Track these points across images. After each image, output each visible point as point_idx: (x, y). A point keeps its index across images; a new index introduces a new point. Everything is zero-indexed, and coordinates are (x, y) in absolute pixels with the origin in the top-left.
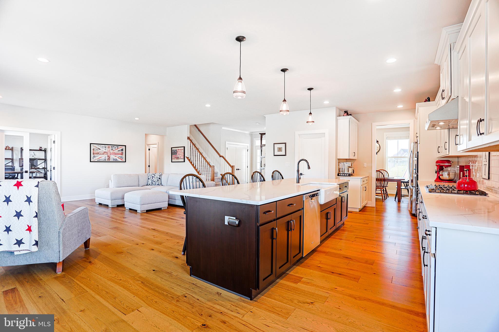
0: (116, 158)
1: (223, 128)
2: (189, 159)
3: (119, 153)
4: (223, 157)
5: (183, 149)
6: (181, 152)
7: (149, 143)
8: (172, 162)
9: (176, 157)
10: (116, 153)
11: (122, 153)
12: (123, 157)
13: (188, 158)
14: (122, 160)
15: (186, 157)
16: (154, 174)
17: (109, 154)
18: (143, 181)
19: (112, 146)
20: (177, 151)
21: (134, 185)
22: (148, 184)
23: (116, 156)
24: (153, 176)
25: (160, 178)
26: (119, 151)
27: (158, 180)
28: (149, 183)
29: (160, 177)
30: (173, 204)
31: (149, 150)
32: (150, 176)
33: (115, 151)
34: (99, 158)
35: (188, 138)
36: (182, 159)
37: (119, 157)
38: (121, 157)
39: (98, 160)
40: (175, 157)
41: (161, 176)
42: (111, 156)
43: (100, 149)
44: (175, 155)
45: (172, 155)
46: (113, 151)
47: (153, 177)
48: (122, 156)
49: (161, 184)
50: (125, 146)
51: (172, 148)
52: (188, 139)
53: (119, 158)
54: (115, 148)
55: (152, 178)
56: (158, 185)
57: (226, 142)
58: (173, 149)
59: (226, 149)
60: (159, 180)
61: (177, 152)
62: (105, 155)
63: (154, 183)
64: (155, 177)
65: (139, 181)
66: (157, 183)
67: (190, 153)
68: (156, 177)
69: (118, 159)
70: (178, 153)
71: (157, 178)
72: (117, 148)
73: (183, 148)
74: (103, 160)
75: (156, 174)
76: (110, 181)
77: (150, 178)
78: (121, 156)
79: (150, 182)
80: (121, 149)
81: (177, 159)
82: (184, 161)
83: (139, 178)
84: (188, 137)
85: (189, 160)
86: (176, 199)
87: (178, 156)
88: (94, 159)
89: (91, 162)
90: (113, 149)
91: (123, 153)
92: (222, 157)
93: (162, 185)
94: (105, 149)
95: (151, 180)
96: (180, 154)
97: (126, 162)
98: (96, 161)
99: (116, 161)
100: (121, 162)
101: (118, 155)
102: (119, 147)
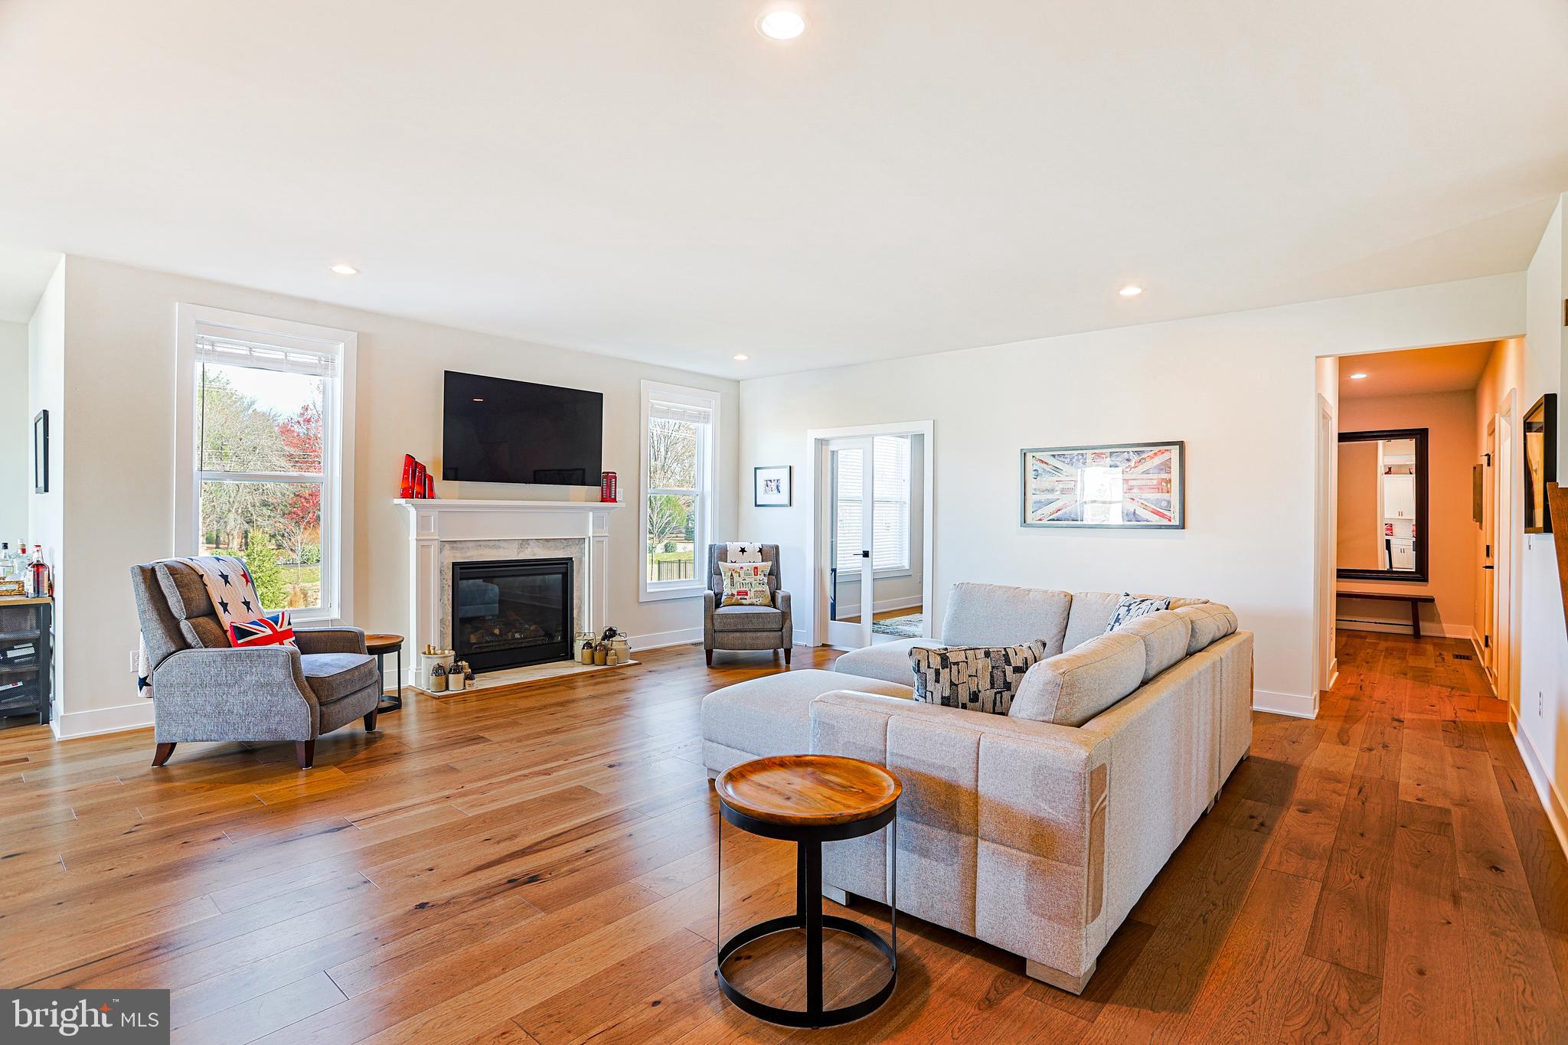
11: (1164, 480)
12: (1169, 502)
14: (1163, 516)
19: (1111, 453)
26: (1146, 472)
34: (1059, 512)
37: (1148, 500)
39: (1051, 518)
48: (1165, 496)
50: (1182, 445)
52: (1565, 322)
54: (1130, 460)
69: (1141, 512)
72: (1135, 458)
74: (1075, 522)
80: (1158, 461)
84: (1564, 303)
88: (1039, 512)
89: (1025, 526)
90: (1119, 464)
91: (1168, 482)
94: (1084, 466)
97: (1183, 528)
98: (1045, 522)
99: (1134, 523)
100: (1160, 527)
101: (1145, 496)
102: (1144, 456)
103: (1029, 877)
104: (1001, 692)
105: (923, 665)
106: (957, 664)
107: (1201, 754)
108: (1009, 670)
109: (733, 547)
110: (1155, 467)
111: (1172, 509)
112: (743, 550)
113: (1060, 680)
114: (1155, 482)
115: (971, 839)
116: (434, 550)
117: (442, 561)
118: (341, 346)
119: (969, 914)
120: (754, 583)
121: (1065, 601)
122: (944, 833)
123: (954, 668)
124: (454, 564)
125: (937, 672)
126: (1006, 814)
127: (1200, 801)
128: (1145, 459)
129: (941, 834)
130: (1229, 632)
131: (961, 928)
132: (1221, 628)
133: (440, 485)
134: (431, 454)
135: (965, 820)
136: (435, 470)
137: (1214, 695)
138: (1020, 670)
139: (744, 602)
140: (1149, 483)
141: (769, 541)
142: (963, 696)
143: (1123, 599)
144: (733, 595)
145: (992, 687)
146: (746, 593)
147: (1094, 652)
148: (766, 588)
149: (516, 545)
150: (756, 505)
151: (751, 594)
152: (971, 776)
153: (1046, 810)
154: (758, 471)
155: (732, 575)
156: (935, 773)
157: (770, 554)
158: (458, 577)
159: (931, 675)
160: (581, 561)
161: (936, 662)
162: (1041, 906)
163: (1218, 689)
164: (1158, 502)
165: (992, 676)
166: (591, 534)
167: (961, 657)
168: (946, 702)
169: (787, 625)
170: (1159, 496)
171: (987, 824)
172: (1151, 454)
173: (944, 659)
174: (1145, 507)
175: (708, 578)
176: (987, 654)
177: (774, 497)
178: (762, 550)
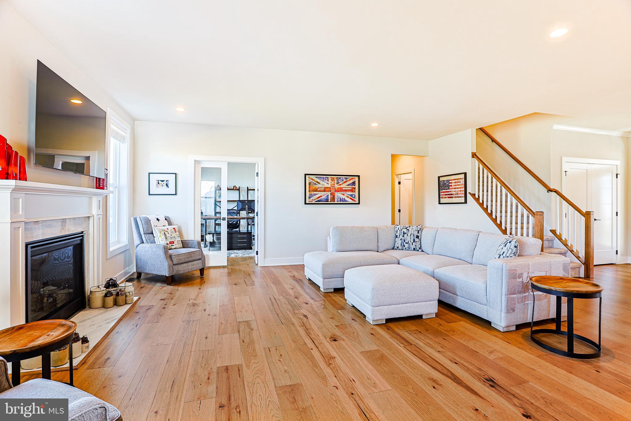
0: (344, 197)
1: (556, 127)
2: (477, 196)
3: (349, 189)
4: (556, 192)
5: (462, 179)
6: (459, 183)
7: (399, 171)
8: (440, 203)
9: (448, 195)
10: (344, 189)
11: (353, 188)
12: (355, 195)
13: (473, 195)
14: (353, 200)
15: (470, 193)
16: (406, 228)
17: (333, 191)
18: (386, 241)
19: (337, 178)
20: (450, 182)
21: (369, 249)
22: (396, 248)
23: (344, 195)
24: (404, 232)
25: (418, 237)
26: (348, 185)
27: (414, 240)
28: (396, 245)
29: (418, 235)
30: (450, 303)
31: (399, 183)
32: (399, 231)
33: (341, 186)
34: (319, 198)
35: (474, 155)
36: (460, 197)
37: (349, 195)
38: (352, 195)
39: (316, 201)
40: (446, 195)
41: (420, 232)
42: (336, 194)
43: (319, 183)
44: (445, 191)
45: (441, 191)
46: (339, 186)
47: (406, 233)
48: (354, 193)
49: (420, 249)
50: (359, 176)
51: (439, 177)
52: (473, 157)
53: (348, 197)
54: (343, 180)
55: (403, 236)
56: (414, 249)
57: (563, 157)
58: (441, 179)
59: (564, 173)
60: (417, 240)
61: (450, 184)
62: (327, 193)
63: (406, 246)
64: (409, 235)
65: (379, 240)
66: (413, 247)
67: (479, 186)
68: (410, 233)
70: (451, 186)
71: (412, 235)
73: (463, 176)
74: (324, 201)
75: (411, 227)
76: (328, 237)
77: (398, 234)
78: (352, 193)
79: (399, 243)
80: (351, 181)
81: (450, 197)
82: (466, 202)
83: (379, 234)
84: (472, 153)
85: (477, 200)
86: (458, 293)
87: (453, 191)
88: (311, 199)
89: (306, 204)
90: (339, 182)
91: (355, 188)
92: (554, 192)
93: (422, 251)
94: (327, 182)
95: (401, 239)
96: (456, 189)
97: (359, 204)
98: (312, 202)
99: (343, 202)
100: (353, 204)
109: (152, 218)
110: (350, 183)
111: (356, 198)
112: (158, 220)
116: (21, 231)
120: (176, 236)
124: (27, 244)
128: (347, 180)
139: (173, 247)
144: (167, 244)
146: (173, 242)
148: (180, 239)
149: (60, 224)
150: (150, 194)
151: (176, 242)
154: (151, 175)
155: (165, 233)
160: (88, 234)
166: (95, 213)
169: (203, 256)
177: (164, 190)
178: (166, 219)
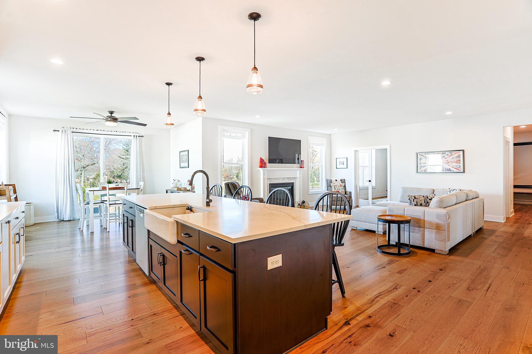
0: (449, 167)
10: (448, 161)
12: (460, 166)
14: (458, 170)
19: (442, 153)
26: (453, 158)
33: (447, 159)
46: (445, 159)
48: (459, 164)
50: (463, 151)
54: (448, 155)
69: (451, 169)
72: (450, 154)
80: (456, 155)
88: (421, 169)
89: (417, 173)
90: (445, 156)
91: (459, 161)
97: (464, 173)
98: (423, 172)
99: (449, 171)
100: (457, 172)
101: (452, 164)
102: (453, 154)
103: (436, 234)
104: (426, 204)
105: (411, 198)
106: (418, 198)
107: (470, 221)
108: (428, 199)
109: (333, 179)
110: (456, 157)
111: (461, 168)
112: (336, 180)
113: (440, 200)
114: (456, 161)
115: (423, 229)
116: (266, 180)
117: (268, 183)
118: (247, 132)
119: (423, 242)
120: (340, 189)
121: (432, 191)
122: (418, 228)
123: (417, 199)
124: (270, 184)
125: (414, 200)
126: (431, 223)
127: (470, 232)
128: (452, 154)
129: (417, 228)
130: (477, 197)
131: (421, 245)
132: (475, 196)
133: (268, 165)
134: (266, 157)
135: (422, 225)
136: (266, 161)
137: (473, 209)
138: (431, 199)
140: (454, 161)
141: (343, 178)
142: (419, 204)
143: (448, 190)
145: (425, 203)
147: (445, 196)
148: (344, 190)
149: (282, 179)
150: (337, 168)
151: (340, 192)
152: (423, 217)
153: (439, 221)
154: (337, 159)
155: (334, 187)
156: (416, 217)
157: (343, 181)
158: (270, 187)
159: (412, 200)
160: (296, 184)
161: (413, 198)
162: (438, 239)
163: (474, 208)
164: (457, 166)
165: (424, 201)
166: (298, 176)
167: (418, 197)
168: (415, 205)
169: (351, 199)
170: (457, 164)
171: (427, 225)
172: (454, 153)
173: (415, 197)
174: (453, 167)
175: (327, 188)
176: (423, 197)
177: (342, 166)
178: (341, 180)
